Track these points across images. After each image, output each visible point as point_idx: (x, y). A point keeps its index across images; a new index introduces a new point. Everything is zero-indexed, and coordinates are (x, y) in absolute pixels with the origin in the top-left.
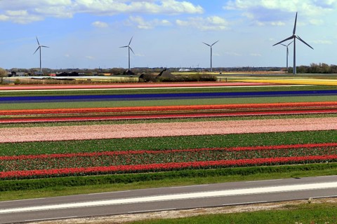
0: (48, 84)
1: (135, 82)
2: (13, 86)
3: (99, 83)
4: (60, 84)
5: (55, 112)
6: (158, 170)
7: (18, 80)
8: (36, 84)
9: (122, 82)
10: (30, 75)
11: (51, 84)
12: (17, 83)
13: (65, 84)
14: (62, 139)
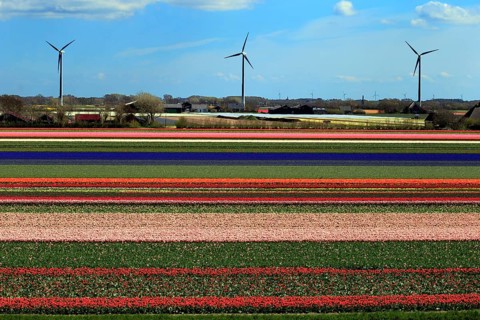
0: (241, 128)
1: (417, 129)
2: (172, 130)
3: (341, 128)
4: (264, 128)
5: (212, 185)
6: (329, 310)
7: (182, 119)
8: (218, 127)
9: (399, 128)
10: (218, 109)
11: (247, 128)
12: (182, 125)
13: (275, 128)
14: (184, 238)
